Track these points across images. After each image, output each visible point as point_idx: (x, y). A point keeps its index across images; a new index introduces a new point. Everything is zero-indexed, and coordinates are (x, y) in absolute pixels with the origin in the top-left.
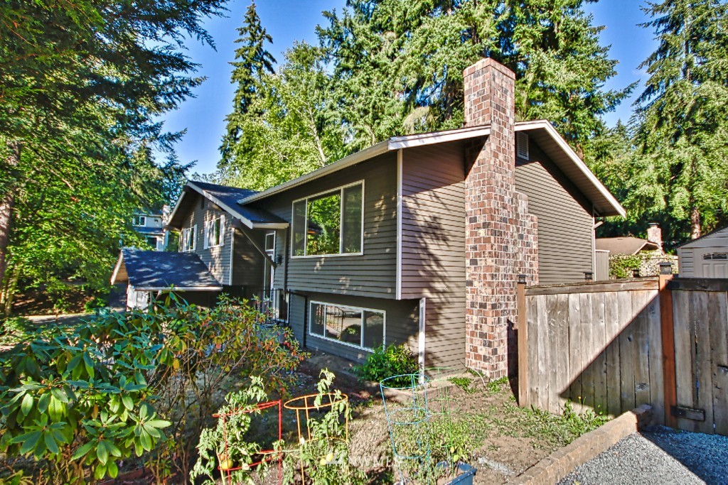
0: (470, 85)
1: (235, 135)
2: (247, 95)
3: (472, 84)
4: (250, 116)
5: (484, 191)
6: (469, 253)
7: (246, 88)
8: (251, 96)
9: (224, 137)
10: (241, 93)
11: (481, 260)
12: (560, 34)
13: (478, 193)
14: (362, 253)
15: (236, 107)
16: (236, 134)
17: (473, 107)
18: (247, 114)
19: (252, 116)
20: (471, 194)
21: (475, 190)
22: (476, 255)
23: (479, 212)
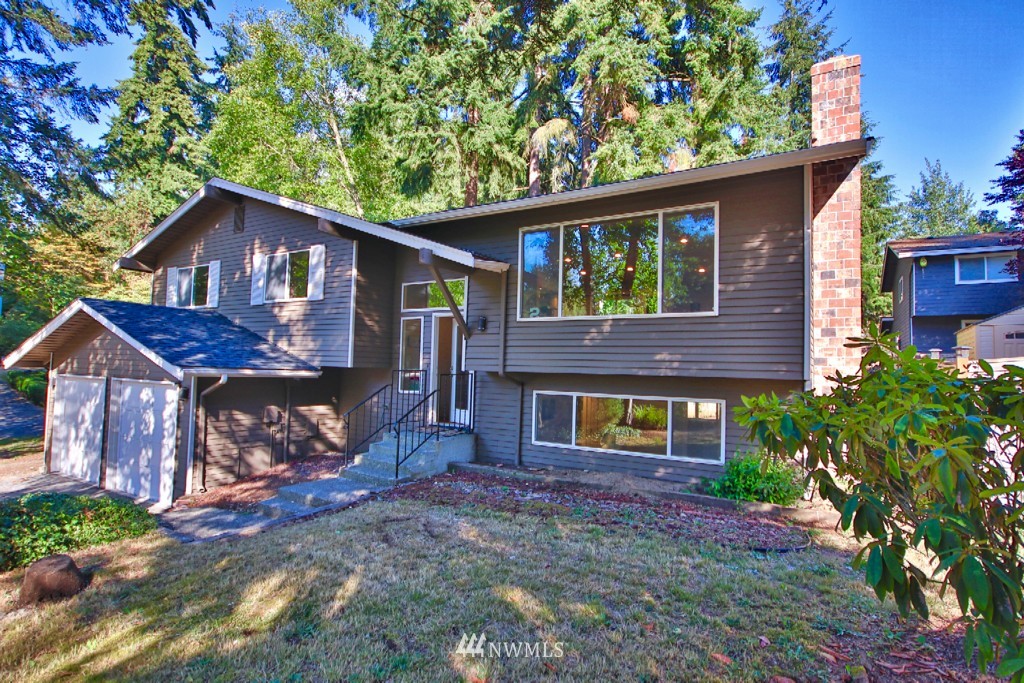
0: (822, 88)
1: (133, 119)
2: (160, 52)
3: (826, 87)
4: (166, 90)
5: (849, 237)
6: (821, 321)
7: (159, 40)
8: (169, 55)
9: (114, 119)
10: (149, 46)
11: (842, 330)
12: (735, 55)
13: (836, 239)
14: (715, 312)
15: (137, 69)
16: (134, 117)
17: (827, 120)
18: (158, 85)
19: (169, 91)
20: (825, 239)
21: (832, 235)
22: (833, 323)
23: (839, 265)
